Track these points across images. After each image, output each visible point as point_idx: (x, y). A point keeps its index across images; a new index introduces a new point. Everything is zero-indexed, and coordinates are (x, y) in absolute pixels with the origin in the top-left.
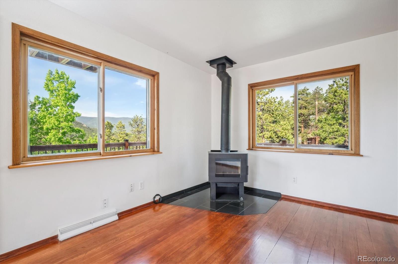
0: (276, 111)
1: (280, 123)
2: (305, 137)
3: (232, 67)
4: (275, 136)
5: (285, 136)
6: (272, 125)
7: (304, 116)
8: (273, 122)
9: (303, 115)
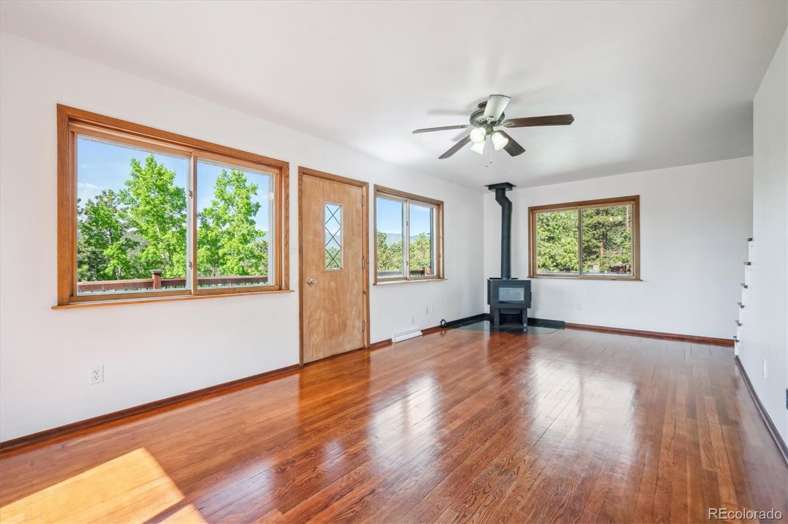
0: (553, 220)
1: (560, 240)
2: (606, 265)
3: (512, 190)
4: (552, 263)
5: (569, 264)
6: (546, 244)
7: (605, 226)
8: (548, 239)
9: (603, 225)
